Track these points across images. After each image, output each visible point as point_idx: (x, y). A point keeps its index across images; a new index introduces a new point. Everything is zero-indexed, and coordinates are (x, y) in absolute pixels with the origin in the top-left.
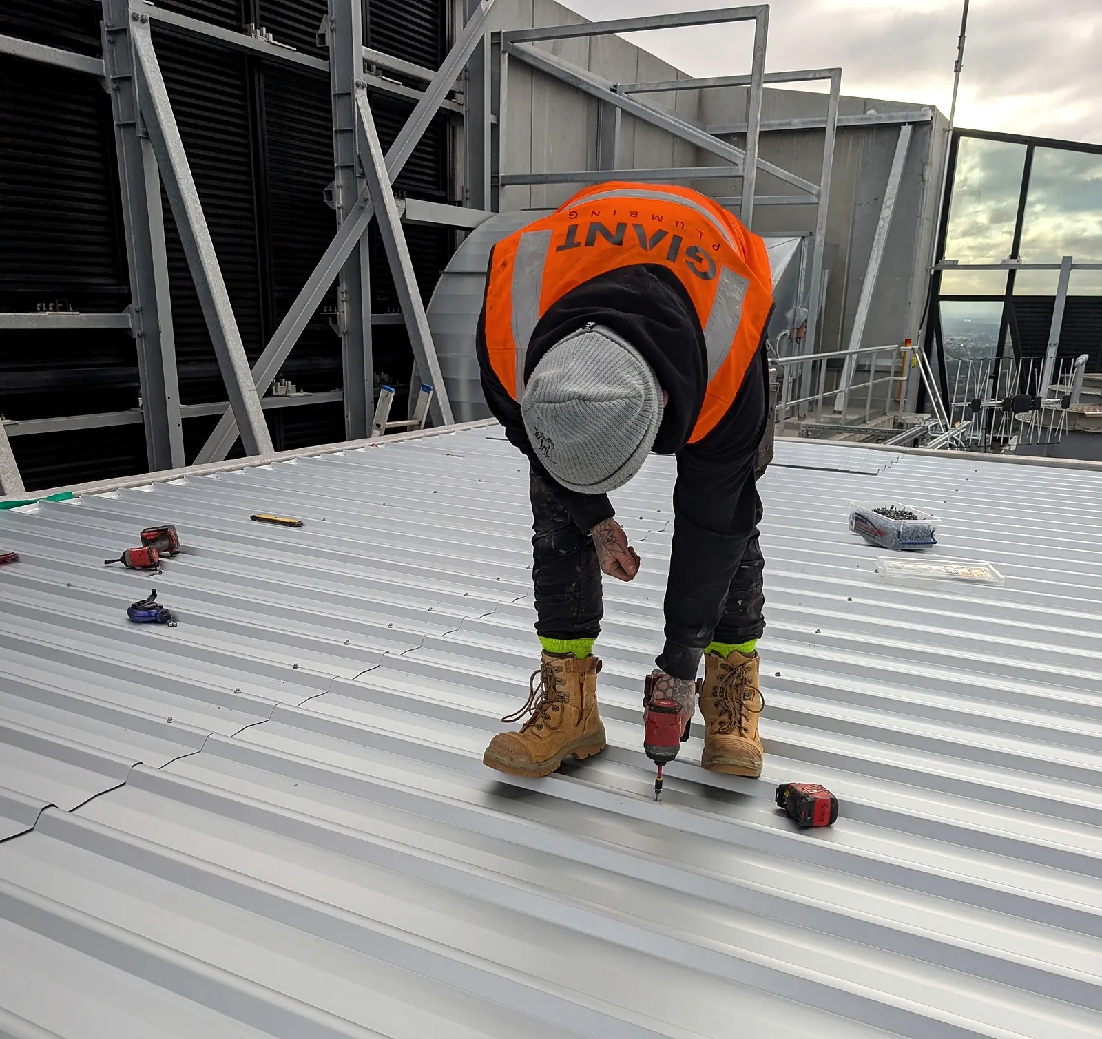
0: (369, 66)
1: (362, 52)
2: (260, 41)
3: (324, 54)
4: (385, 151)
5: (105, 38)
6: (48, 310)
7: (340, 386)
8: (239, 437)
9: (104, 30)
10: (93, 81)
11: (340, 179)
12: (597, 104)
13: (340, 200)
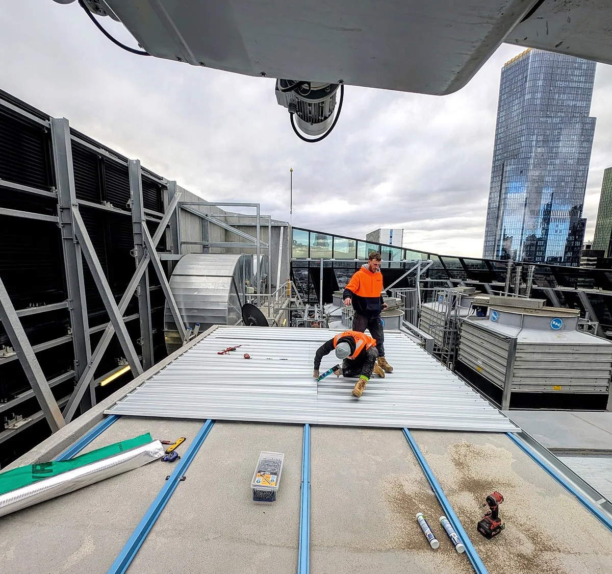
0: (147, 214)
1: (143, 210)
2: (108, 207)
3: (130, 210)
4: (152, 237)
5: (59, 210)
6: (36, 306)
7: (138, 312)
8: (115, 332)
9: (58, 207)
10: (54, 224)
11: (136, 248)
12: (202, 219)
13: (136, 254)
